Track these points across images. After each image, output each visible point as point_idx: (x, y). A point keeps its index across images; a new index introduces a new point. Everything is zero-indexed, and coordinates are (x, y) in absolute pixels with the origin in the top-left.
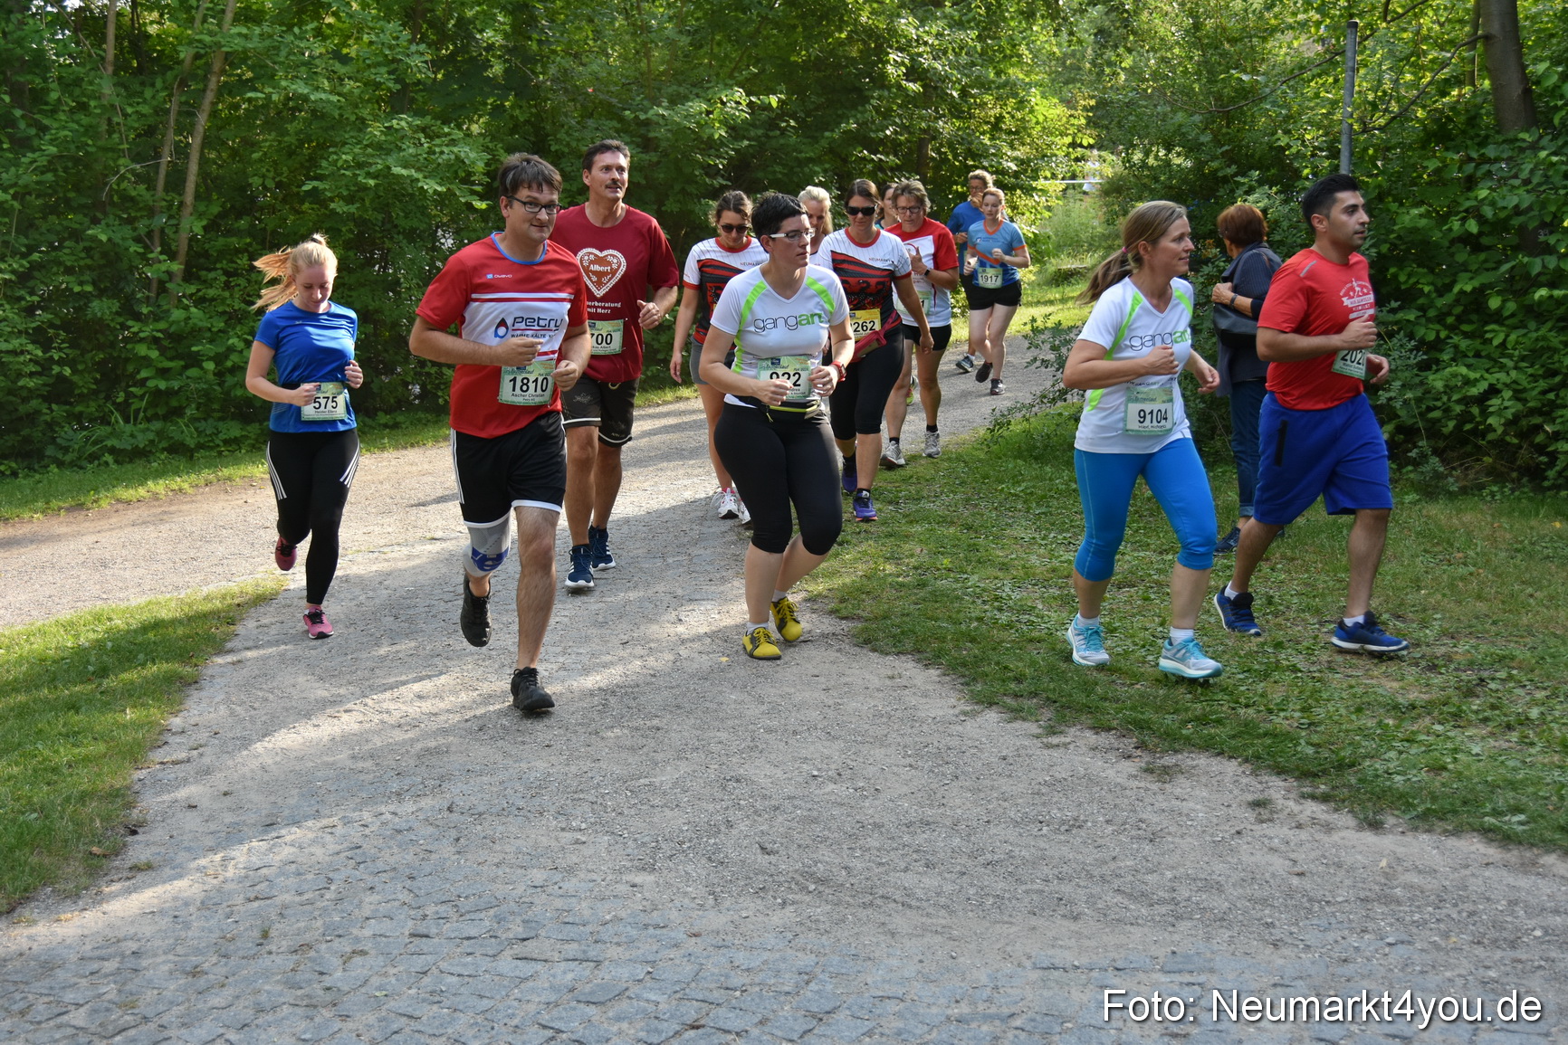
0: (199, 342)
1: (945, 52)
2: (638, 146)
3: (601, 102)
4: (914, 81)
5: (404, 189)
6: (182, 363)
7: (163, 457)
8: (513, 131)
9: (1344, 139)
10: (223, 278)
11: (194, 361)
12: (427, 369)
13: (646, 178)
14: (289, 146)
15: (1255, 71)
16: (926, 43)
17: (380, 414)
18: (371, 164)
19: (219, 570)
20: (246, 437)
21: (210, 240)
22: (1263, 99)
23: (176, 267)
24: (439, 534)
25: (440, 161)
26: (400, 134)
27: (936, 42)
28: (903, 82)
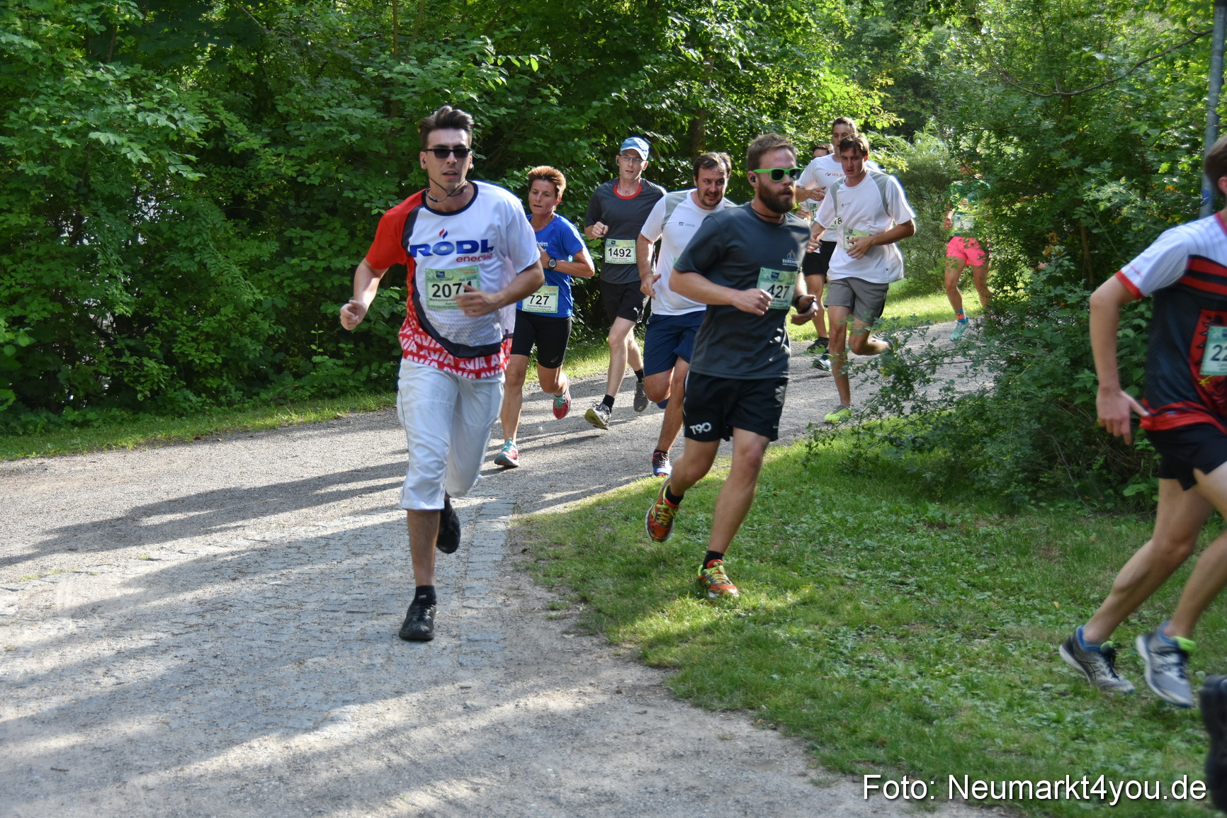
1: (729, 17)
2: (379, 110)
3: (334, 57)
4: (694, 47)
8: (232, 85)
9: (1209, 132)
12: (124, 360)
13: (387, 147)
15: (1099, 50)
16: (709, 4)
17: (68, 409)
22: (1112, 84)
27: (721, 3)
28: (682, 48)
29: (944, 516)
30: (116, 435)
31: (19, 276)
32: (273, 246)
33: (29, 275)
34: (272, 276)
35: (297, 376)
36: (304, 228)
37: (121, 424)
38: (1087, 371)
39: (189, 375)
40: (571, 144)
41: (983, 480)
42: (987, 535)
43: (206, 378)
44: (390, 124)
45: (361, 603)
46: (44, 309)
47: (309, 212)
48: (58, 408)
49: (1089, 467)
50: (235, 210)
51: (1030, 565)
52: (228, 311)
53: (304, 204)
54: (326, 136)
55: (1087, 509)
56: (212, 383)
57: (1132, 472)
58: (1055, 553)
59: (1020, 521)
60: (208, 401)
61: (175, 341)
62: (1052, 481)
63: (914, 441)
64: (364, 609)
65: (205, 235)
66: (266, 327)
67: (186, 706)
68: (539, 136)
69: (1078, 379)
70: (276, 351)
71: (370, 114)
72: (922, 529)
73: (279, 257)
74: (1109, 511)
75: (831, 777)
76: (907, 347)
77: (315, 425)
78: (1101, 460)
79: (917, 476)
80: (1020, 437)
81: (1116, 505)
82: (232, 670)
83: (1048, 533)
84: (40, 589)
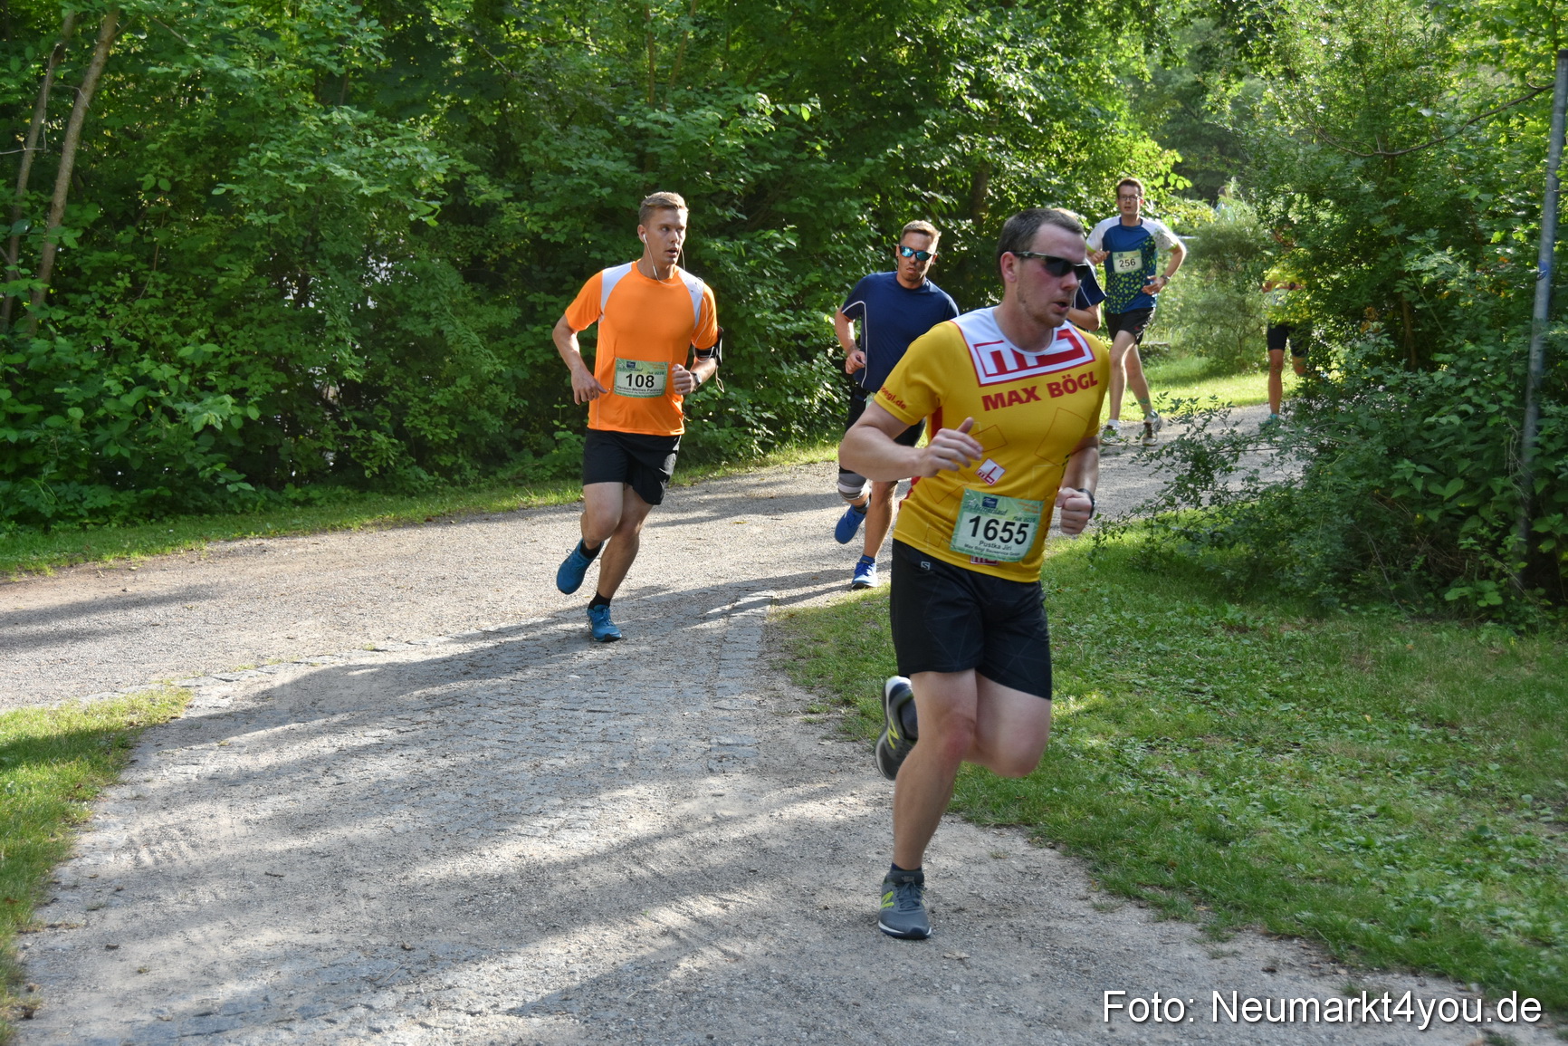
0: (64, 382)
1: (1018, 66)
2: (632, 163)
3: (586, 105)
4: (982, 97)
5: (340, 201)
6: (40, 408)
7: (10, 527)
8: (472, 135)
9: (1549, 197)
10: (100, 304)
11: (56, 406)
12: (351, 433)
14: (195, 139)
15: (1427, 106)
16: (995, 52)
17: (289, 486)
18: (301, 167)
19: (100, 677)
20: (118, 507)
21: (83, 254)
22: (1441, 143)
23: (40, 286)
24: (381, 645)
25: (390, 166)
26: (341, 130)
27: (1008, 50)
28: (965, 98)
29: (1244, 618)
30: (339, 515)
31: (239, 344)
32: (513, 313)
33: (250, 341)
34: (512, 345)
35: (538, 454)
36: (548, 293)
37: (347, 503)
38: (1406, 462)
39: (420, 451)
40: (841, 205)
41: (1289, 580)
42: (1291, 641)
43: (439, 455)
44: (645, 179)
45: (603, 702)
46: (267, 381)
47: (553, 276)
48: (279, 485)
49: (1407, 568)
50: (474, 272)
51: (1339, 674)
52: (465, 382)
53: (550, 269)
54: (573, 191)
55: (1404, 614)
56: (446, 461)
57: (1455, 574)
58: (1368, 661)
59: (1329, 626)
60: (441, 480)
61: (406, 414)
62: (1365, 583)
63: (1212, 536)
64: (606, 708)
65: (442, 300)
66: (505, 398)
67: (411, 809)
68: (805, 195)
69: (1396, 470)
70: (515, 427)
71: (623, 167)
72: (1219, 633)
73: (520, 324)
74: (1429, 617)
75: (1113, 902)
76: (1207, 431)
77: (557, 508)
78: (1420, 560)
79: (1215, 574)
80: (1331, 533)
81: (1436, 611)
82: (463, 772)
83: (1360, 639)
84: (256, 679)
